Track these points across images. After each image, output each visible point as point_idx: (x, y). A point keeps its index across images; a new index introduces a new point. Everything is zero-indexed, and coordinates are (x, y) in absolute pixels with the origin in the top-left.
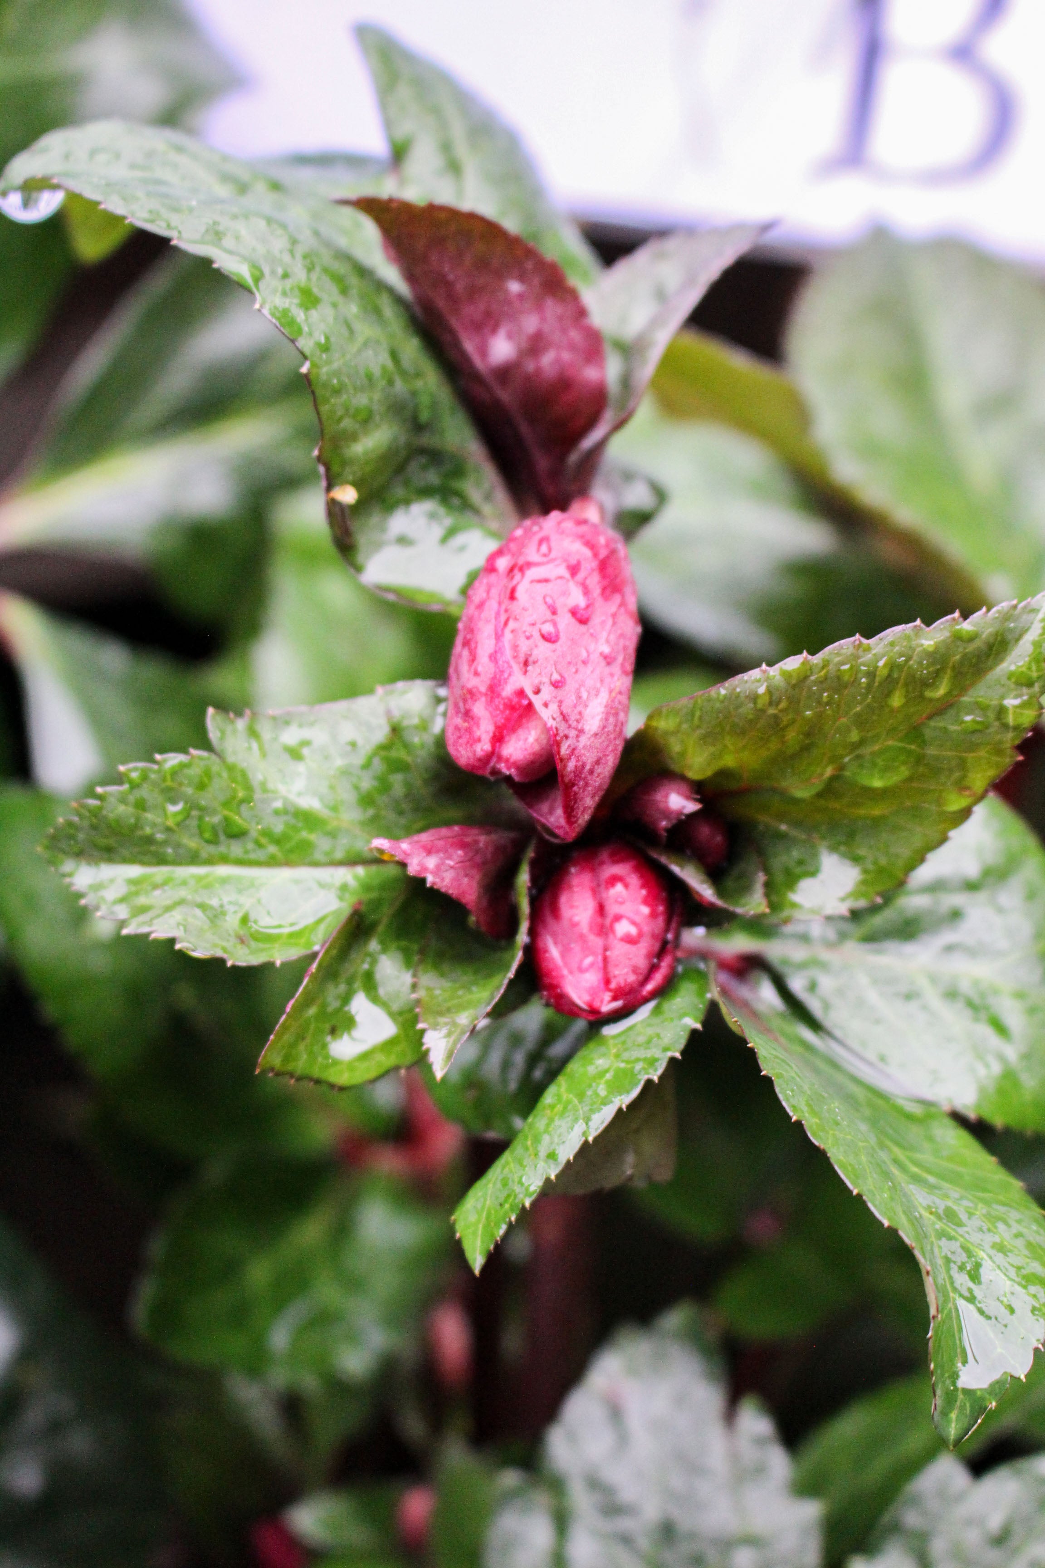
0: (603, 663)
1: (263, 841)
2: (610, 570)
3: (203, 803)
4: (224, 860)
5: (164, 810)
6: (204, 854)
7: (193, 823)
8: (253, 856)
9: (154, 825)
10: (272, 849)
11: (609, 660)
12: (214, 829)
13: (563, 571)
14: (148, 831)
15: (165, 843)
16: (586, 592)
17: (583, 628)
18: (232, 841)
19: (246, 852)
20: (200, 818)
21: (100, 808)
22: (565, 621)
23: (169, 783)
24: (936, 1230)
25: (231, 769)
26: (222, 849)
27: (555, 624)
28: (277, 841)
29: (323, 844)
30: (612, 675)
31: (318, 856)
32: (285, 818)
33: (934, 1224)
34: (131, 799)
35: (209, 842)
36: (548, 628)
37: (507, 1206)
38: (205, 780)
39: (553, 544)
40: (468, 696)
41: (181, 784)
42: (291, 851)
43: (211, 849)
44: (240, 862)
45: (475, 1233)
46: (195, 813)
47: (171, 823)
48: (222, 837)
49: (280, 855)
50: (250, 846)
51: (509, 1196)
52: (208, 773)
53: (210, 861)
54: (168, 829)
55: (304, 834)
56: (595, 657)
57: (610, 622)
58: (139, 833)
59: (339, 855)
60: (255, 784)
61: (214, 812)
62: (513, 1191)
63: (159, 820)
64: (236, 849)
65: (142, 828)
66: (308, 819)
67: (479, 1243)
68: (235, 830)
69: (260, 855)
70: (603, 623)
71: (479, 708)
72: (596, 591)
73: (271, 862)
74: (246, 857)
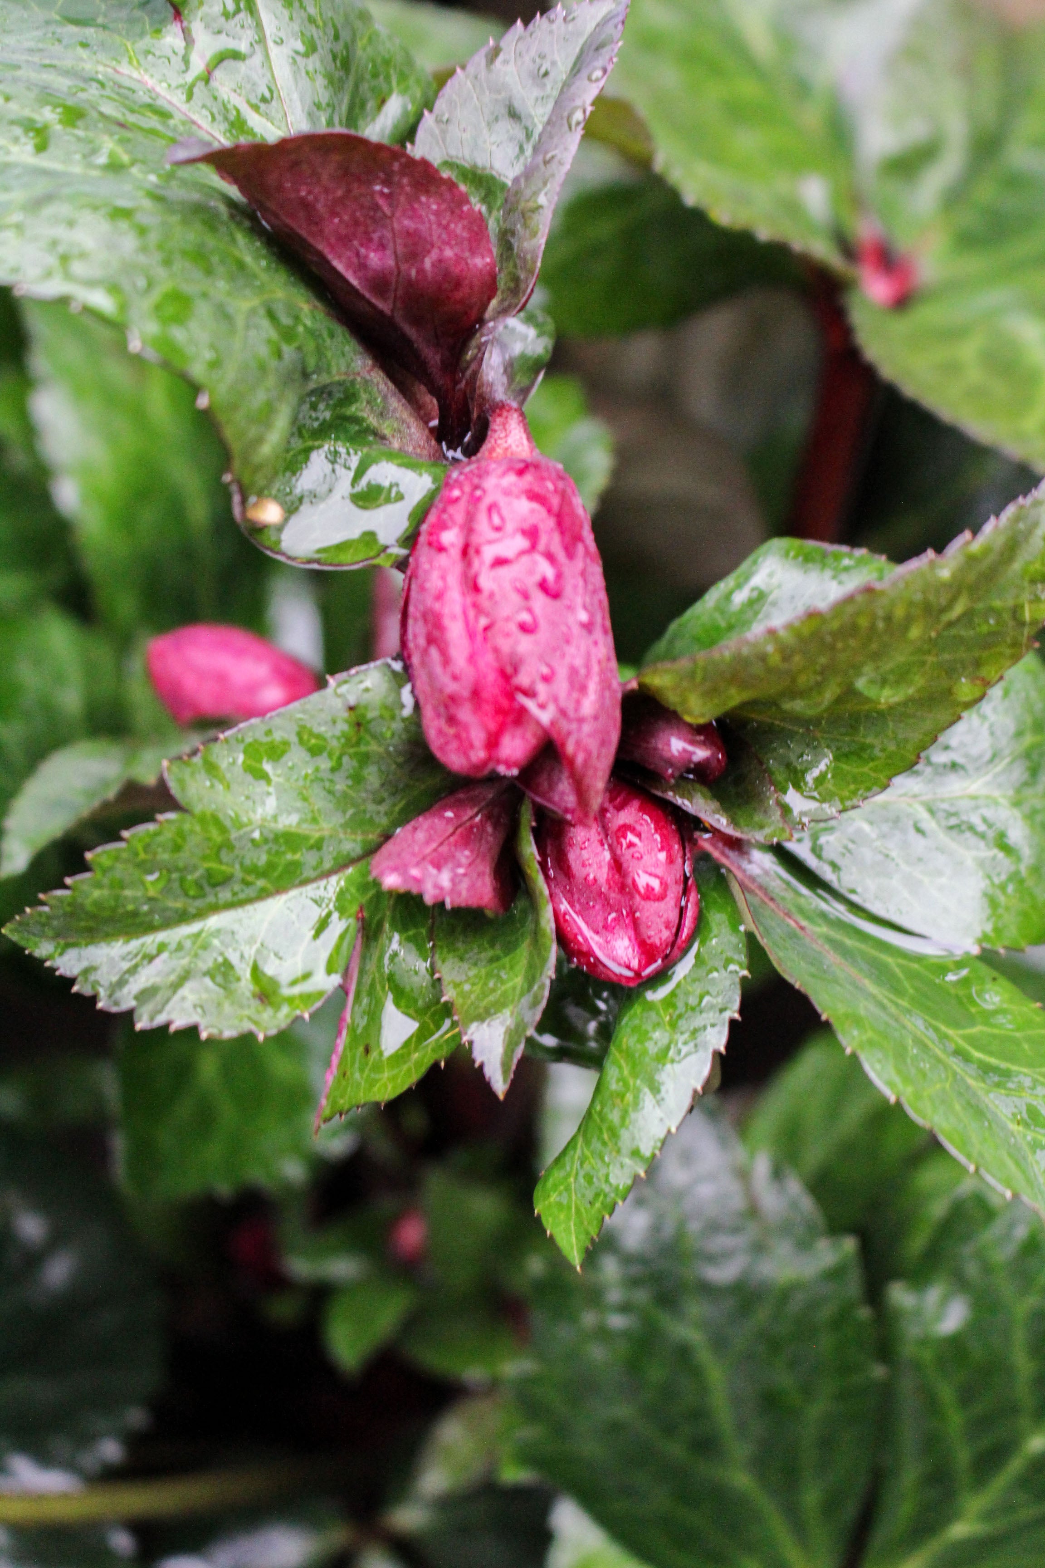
0: (584, 632)
1: (250, 878)
2: (567, 521)
3: (181, 864)
4: (215, 908)
5: (143, 883)
6: (192, 911)
7: (176, 885)
8: (242, 896)
9: (135, 900)
10: (261, 883)
11: (588, 627)
12: (198, 885)
13: (521, 543)
14: (130, 907)
15: (151, 912)
16: (550, 557)
17: (557, 604)
18: (218, 889)
19: (235, 894)
20: (182, 880)
21: (74, 898)
22: (539, 601)
23: (142, 856)
24: (1029, 1143)
25: (203, 820)
26: (211, 899)
27: (530, 610)
28: (263, 874)
29: (309, 859)
30: (596, 643)
31: (309, 873)
32: (266, 847)
33: (1025, 1136)
34: (106, 881)
35: (194, 898)
36: (525, 617)
37: (598, 1205)
38: (179, 841)
39: (505, 512)
40: (450, 702)
41: (155, 854)
42: (280, 877)
43: (198, 903)
44: (230, 906)
45: (567, 1230)
46: (175, 876)
47: (152, 893)
48: (207, 889)
49: (269, 886)
50: (237, 888)
51: (597, 1195)
52: (181, 834)
53: (200, 915)
54: (151, 899)
55: (289, 856)
56: (576, 630)
57: (581, 583)
58: (121, 911)
59: (328, 865)
60: (228, 823)
61: (195, 868)
62: (602, 1190)
63: (139, 894)
64: (225, 895)
65: (124, 906)
66: (290, 840)
67: (574, 1240)
68: (220, 878)
69: (250, 892)
70: (575, 587)
71: (465, 714)
72: (561, 555)
73: (263, 895)
74: (235, 899)
